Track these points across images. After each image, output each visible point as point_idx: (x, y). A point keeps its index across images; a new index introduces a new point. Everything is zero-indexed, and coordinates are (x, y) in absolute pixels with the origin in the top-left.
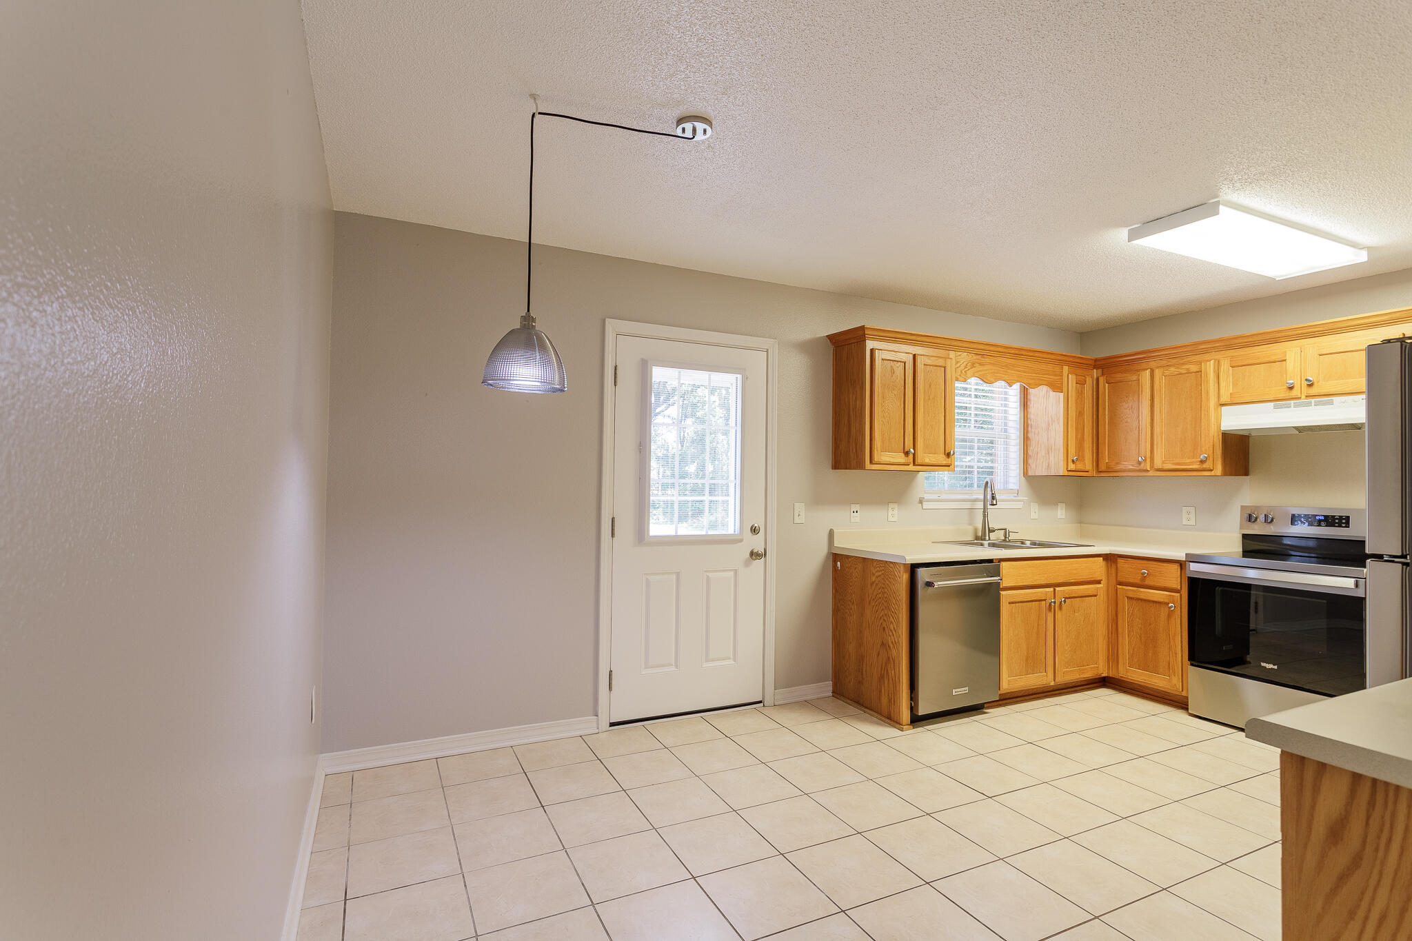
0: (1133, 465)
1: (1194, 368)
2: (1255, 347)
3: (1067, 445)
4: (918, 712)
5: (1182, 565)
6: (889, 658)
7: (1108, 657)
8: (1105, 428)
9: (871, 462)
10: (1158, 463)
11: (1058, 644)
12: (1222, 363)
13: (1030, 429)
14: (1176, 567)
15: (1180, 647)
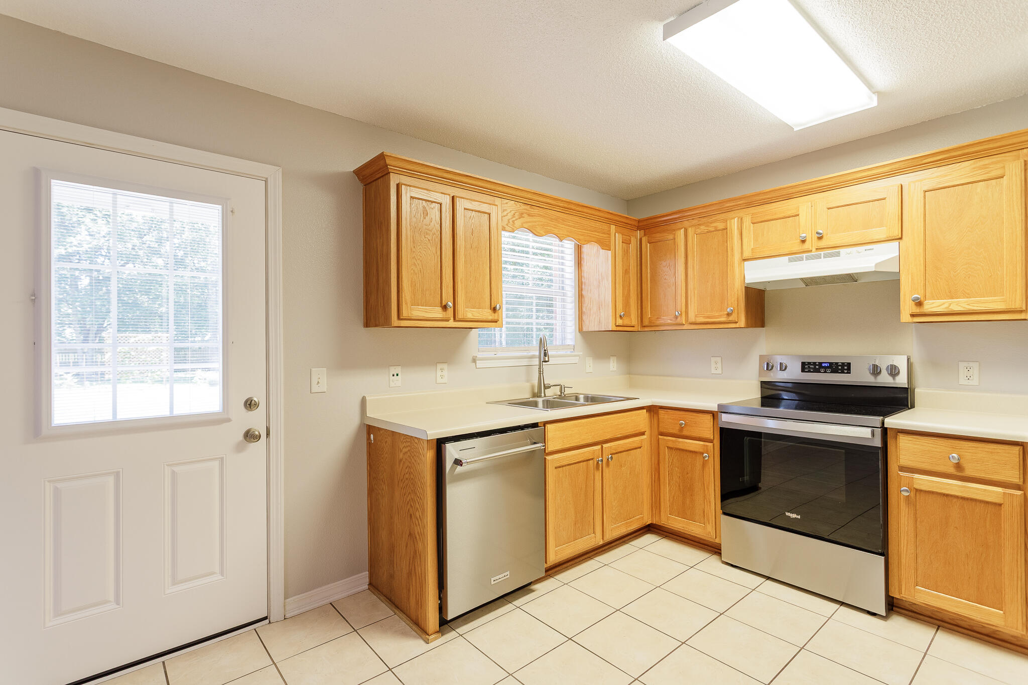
0: (671, 320)
1: (720, 226)
2: (773, 204)
3: (616, 301)
4: (447, 617)
5: (714, 415)
6: (415, 551)
7: (652, 505)
8: (647, 286)
9: (399, 318)
10: (692, 318)
11: (606, 502)
12: (745, 220)
13: (583, 287)
14: (709, 417)
15: (713, 495)
